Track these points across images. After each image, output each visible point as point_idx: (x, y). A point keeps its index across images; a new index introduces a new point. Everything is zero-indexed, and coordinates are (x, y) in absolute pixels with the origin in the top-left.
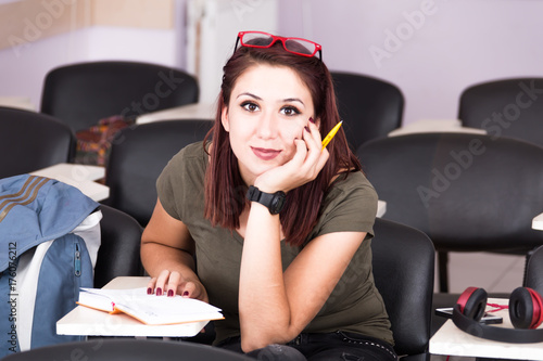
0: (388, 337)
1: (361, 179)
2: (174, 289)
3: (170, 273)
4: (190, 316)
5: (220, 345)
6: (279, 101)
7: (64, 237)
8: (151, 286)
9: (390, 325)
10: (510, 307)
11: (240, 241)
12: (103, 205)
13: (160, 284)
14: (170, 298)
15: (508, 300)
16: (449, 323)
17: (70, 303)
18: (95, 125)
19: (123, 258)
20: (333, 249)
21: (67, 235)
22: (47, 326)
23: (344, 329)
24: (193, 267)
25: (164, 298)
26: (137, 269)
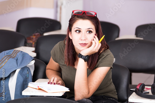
0: (116, 97)
1: (109, 52)
2: (56, 83)
3: (54, 78)
4: (60, 90)
5: (68, 99)
6: (86, 29)
7: (24, 67)
8: (49, 82)
9: (117, 94)
10: (151, 89)
11: (75, 70)
12: (35, 58)
13: (52, 81)
14: (54, 85)
15: (151, 87)
16: (134, 93)
17: (25, 86)
18: (32, 35)
19: (41, 74)
20: (101, 72)
21: (25, 67)
22: (19, 93)
23: (104, 94)
24: (61, 76)
25: (53, 85)
26: (45, 77)
